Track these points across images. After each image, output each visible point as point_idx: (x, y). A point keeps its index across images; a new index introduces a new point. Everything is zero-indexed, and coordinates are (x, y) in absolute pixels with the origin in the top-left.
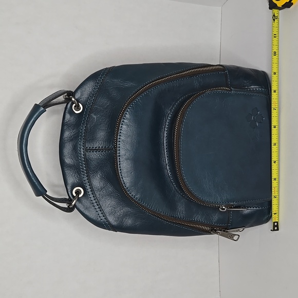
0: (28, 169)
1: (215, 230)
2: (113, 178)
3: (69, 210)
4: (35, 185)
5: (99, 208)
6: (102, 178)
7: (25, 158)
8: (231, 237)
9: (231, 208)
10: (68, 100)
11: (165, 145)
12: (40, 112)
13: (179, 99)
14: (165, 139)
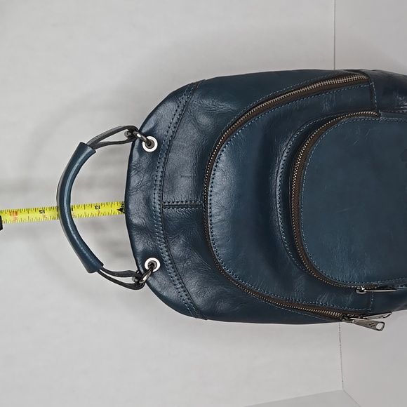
0: (74, 236)
1: (349, 317)
2: (202, 245)
3: (137, 286)
4: (86, 257)
5: (182, 287)
6: (186, 245)
7: (68, 220)
8: (373, 326)
9: (374, 289)
10: (132, 138)
11: (278, 198)
12: (87, 155)
13: (300, 129)
14: (278, 189)
